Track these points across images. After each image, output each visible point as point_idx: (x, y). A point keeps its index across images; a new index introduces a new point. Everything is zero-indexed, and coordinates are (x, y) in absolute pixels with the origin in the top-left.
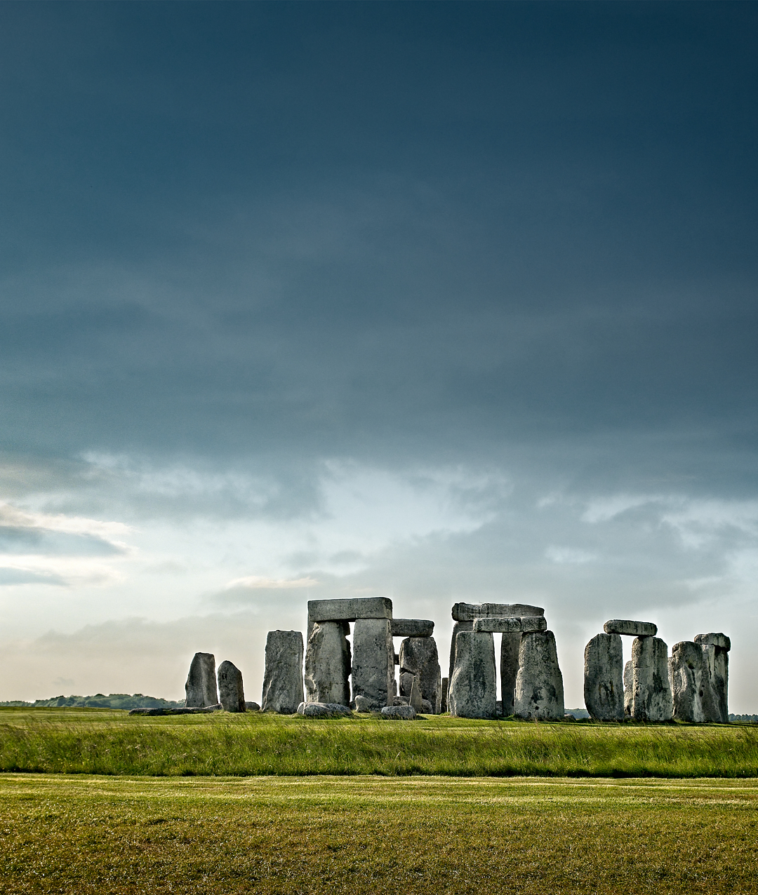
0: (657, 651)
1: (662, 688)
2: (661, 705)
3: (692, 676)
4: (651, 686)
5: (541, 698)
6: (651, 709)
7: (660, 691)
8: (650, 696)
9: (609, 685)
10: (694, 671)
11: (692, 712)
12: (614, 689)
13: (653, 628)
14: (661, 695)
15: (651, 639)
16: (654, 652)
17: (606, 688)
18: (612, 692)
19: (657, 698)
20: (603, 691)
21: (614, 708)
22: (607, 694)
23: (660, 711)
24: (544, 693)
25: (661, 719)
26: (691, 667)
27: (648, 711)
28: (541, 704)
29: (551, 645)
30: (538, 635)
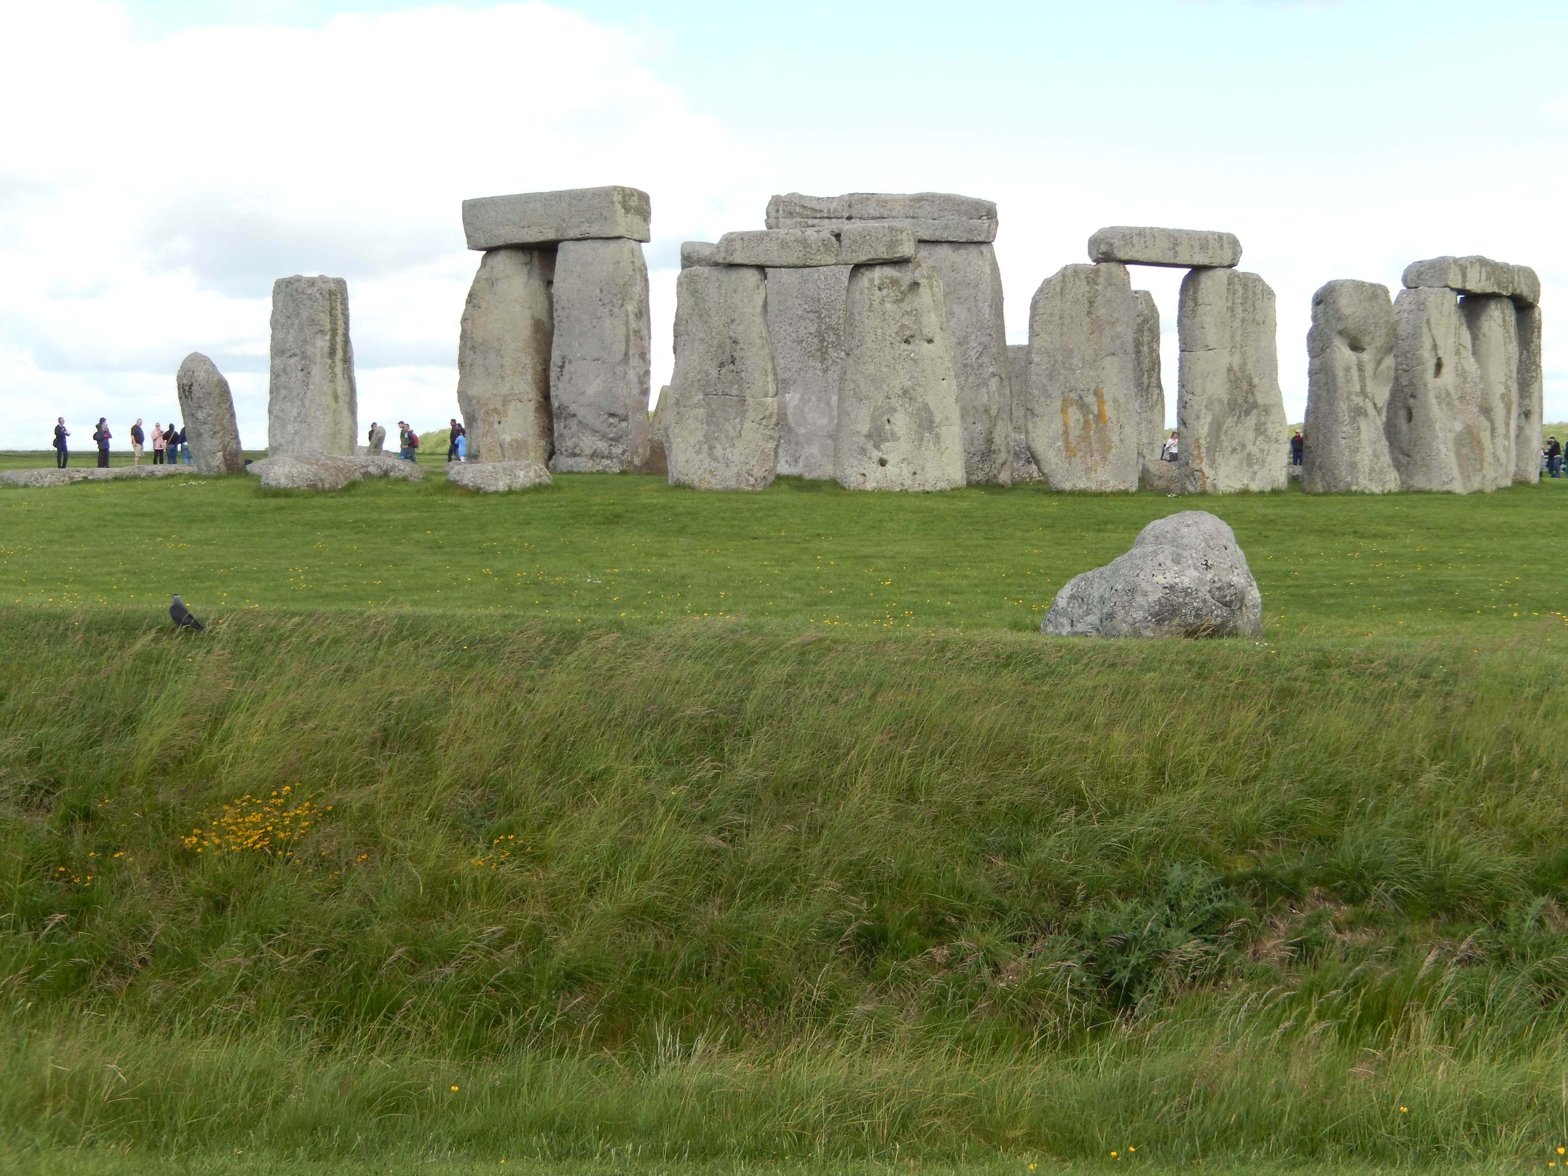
0: (1239, 310)
1: (1255, 405)
2: (1250, 448)
3: (1355, 373)
4: (1220, 401)
5: (894, 437)
6: (1220, 460)
7: (1247, 413)
8: (1217, 427)
9: (1090, 399)
10: (1366, 356)
11: (1353, 466)
12: (1109, 411)
13: (1232, 245)
14: (1251, 421)
15: (1221, 275)
16: (1232, 310)
17: (1084, 407)
18: (1100, 417)
19: (1239, 432)
20: (1074, 414)
21: (1104, 458)
22: (1086, 422)
23: (1250, 465)
24: (901, 423)
25: (1254, 487)
26: (1356, 347)
27: (1213, 464)
28: (894, 452)
29: (925, 296)
30: (888, 271)
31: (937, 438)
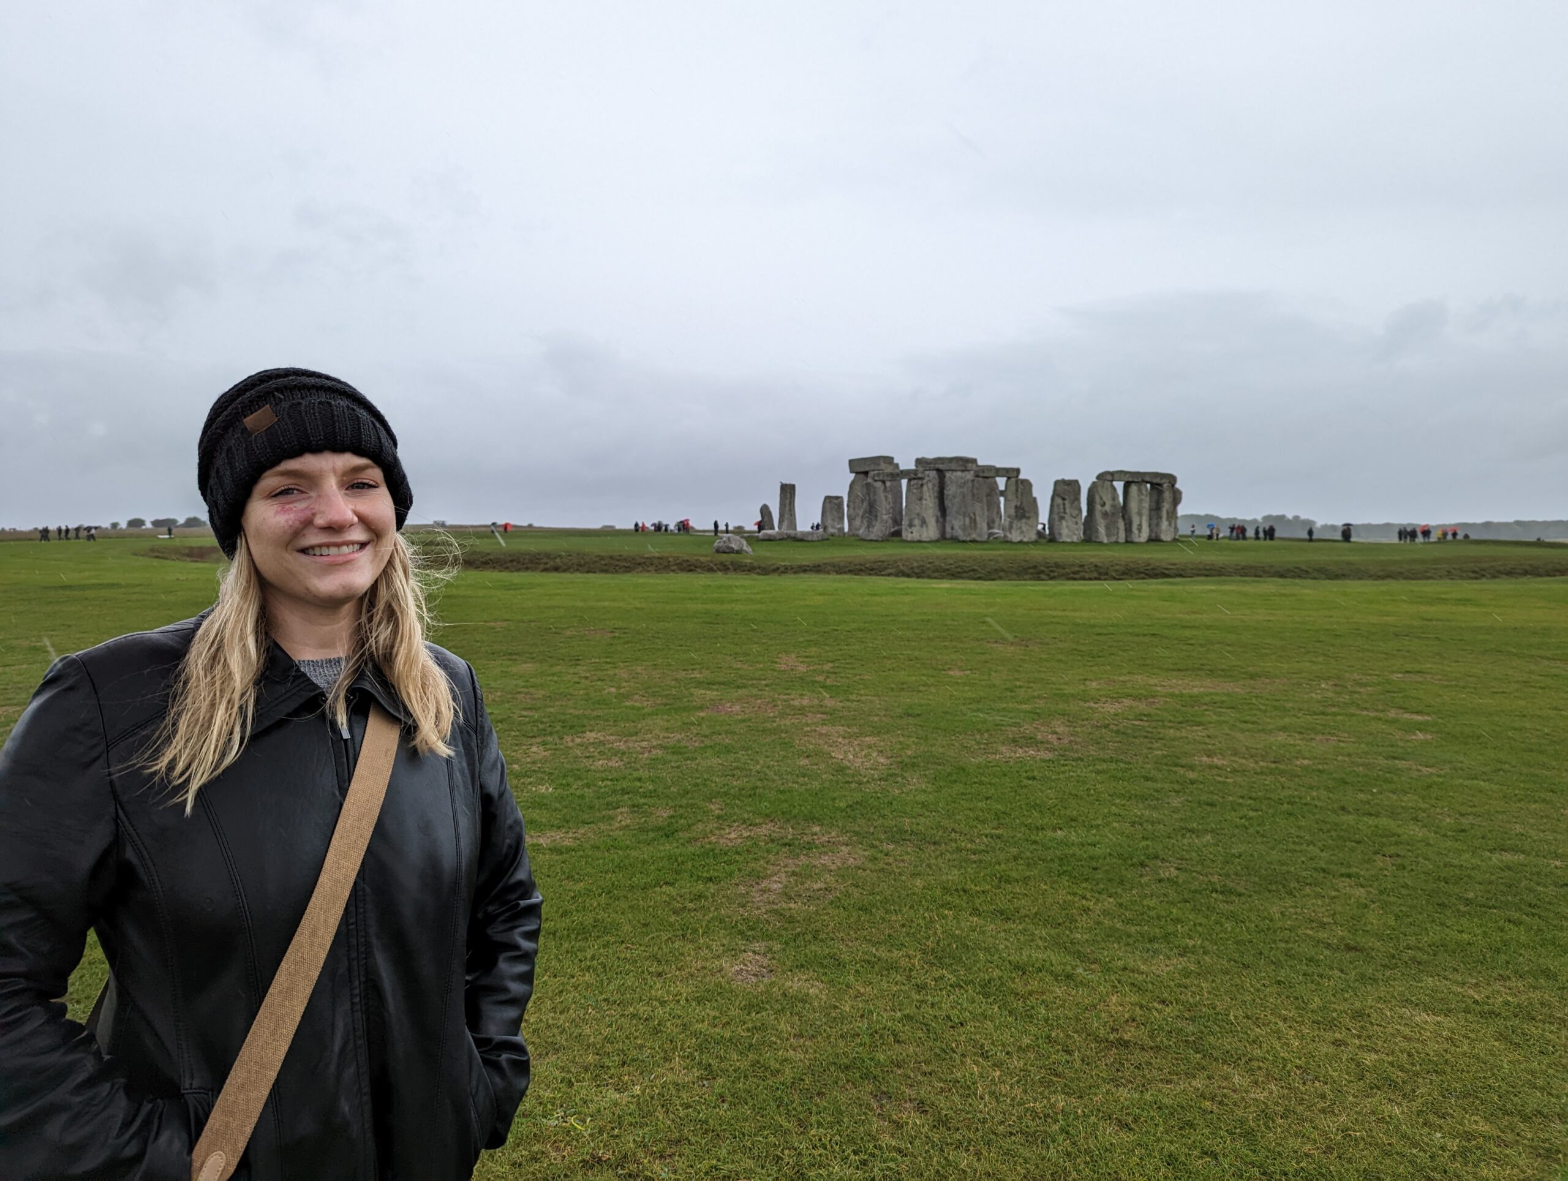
3: (1062, 506)
5: (915, 526)
6: (1013, 532)
8: (1011, 523)
9: (972, 515)
10: (1066, 502)
11: (1060, 534)
12: (978, 518)
13: (1018, 471)
14: (1024, 521)
15: (1013, 480)
18: (975, 520)
19: (1019, 524)
20: (967, 520)
24: (917, 522)
25: (1025, 540)
26: (1064, 499)
27: (1011, 533)
28: (914, 529)
29: (925, 488)
30: (916, 481)
31: (927, 526)
